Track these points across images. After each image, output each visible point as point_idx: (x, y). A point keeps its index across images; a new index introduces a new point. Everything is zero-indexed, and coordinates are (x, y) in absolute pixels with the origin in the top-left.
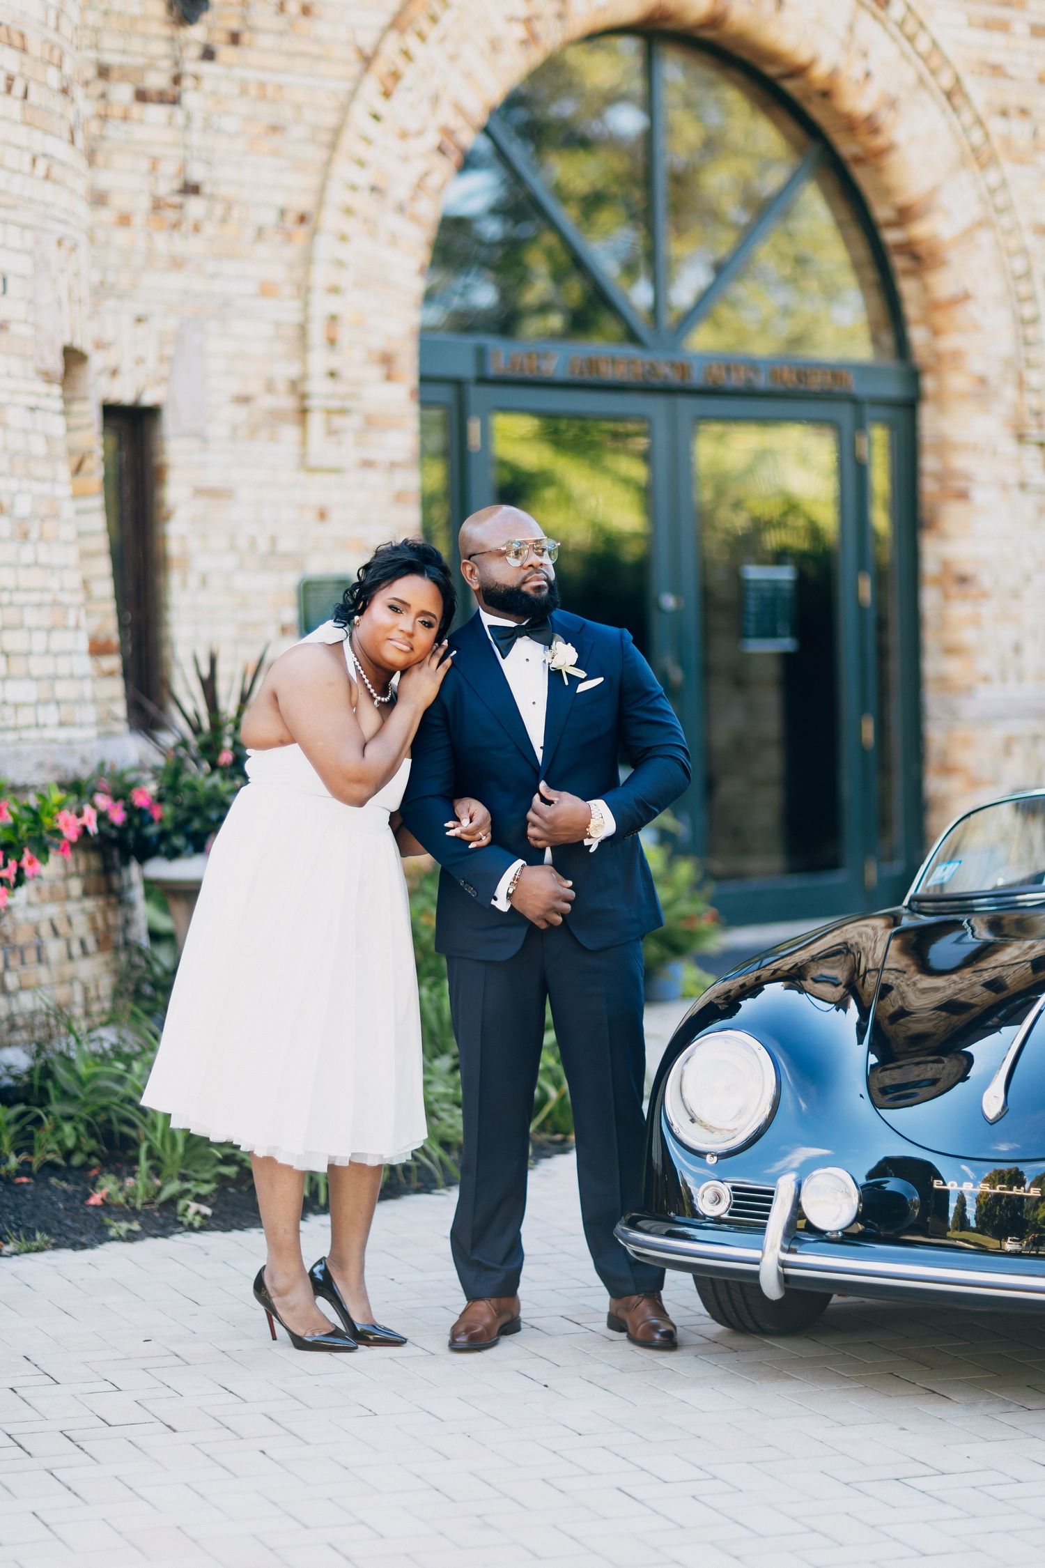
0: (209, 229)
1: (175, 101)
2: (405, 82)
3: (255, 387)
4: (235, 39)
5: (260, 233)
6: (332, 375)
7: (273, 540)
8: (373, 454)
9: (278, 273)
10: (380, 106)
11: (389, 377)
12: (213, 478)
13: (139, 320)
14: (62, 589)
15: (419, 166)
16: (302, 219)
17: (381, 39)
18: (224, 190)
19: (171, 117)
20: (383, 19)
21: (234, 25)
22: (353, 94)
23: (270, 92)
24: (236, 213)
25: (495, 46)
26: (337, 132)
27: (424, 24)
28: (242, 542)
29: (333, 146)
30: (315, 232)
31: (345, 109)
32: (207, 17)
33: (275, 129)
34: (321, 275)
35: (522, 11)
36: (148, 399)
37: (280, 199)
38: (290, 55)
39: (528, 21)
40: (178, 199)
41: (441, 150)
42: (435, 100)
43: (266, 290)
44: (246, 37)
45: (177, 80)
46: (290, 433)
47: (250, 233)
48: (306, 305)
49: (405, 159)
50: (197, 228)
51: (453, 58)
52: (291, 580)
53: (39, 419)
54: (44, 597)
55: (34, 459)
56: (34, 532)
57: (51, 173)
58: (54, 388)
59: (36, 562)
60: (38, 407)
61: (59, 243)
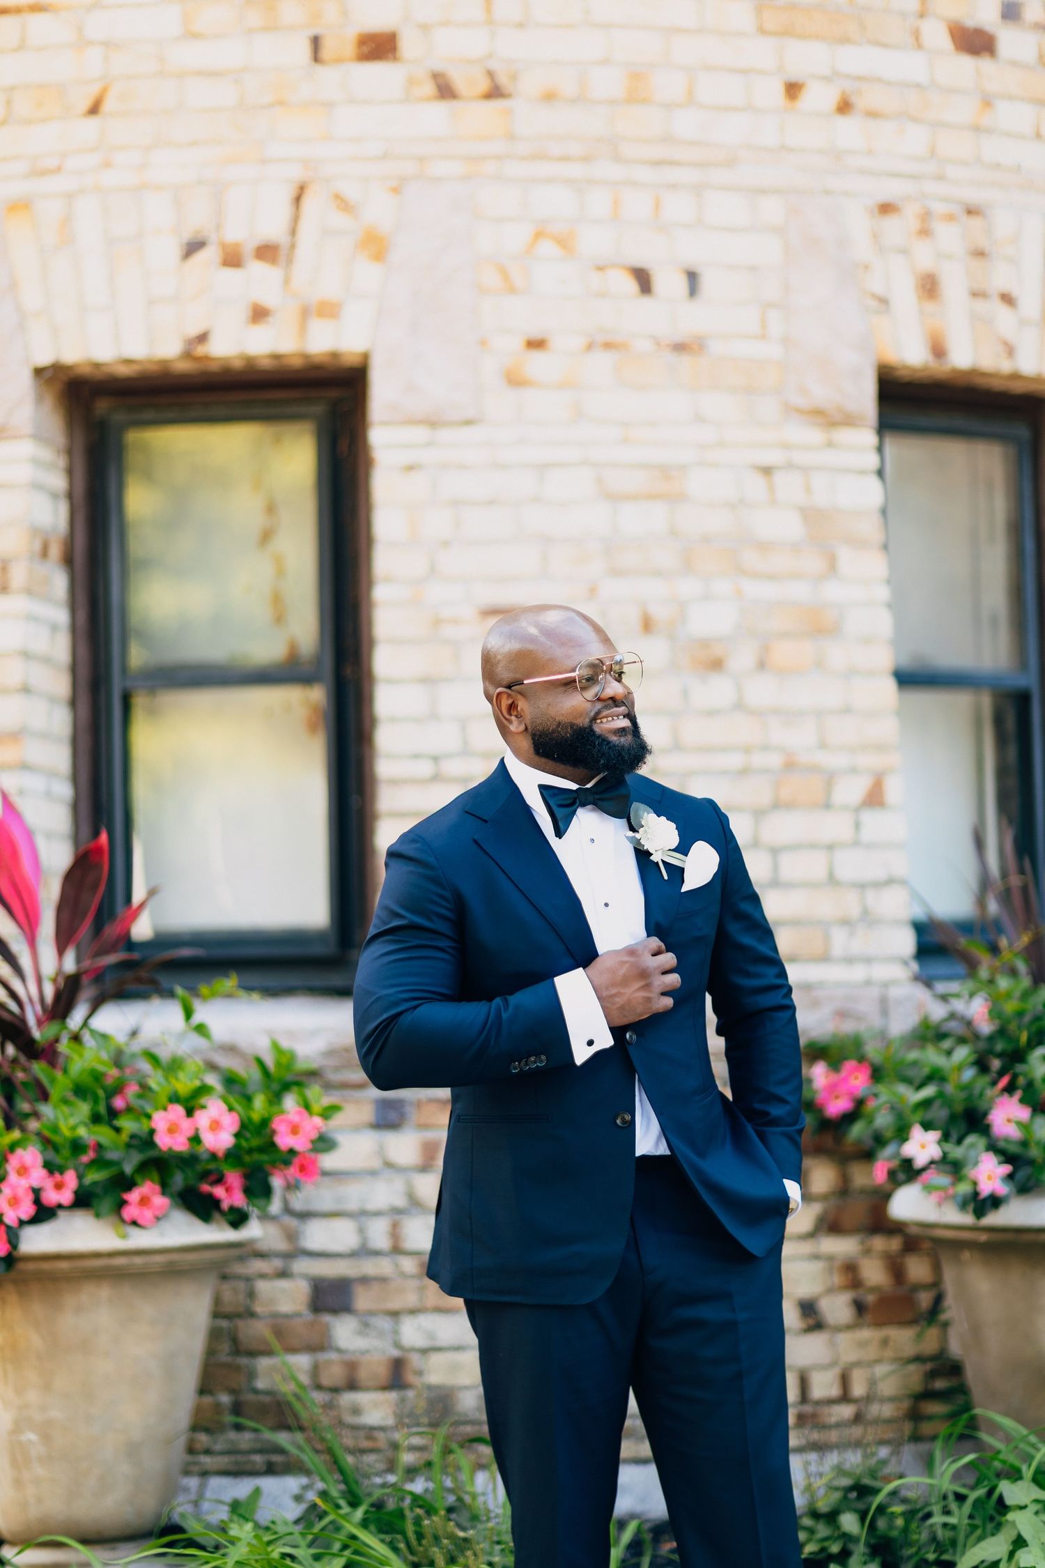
14: (823, 745)
53: (788, 485)
54: (759, 760)
55: (764, 547)
56: (742, 659)
57: (860, 103)
58: (846, 436)
59: (740, 706)
60: (790, 466)
61: (886, 209)
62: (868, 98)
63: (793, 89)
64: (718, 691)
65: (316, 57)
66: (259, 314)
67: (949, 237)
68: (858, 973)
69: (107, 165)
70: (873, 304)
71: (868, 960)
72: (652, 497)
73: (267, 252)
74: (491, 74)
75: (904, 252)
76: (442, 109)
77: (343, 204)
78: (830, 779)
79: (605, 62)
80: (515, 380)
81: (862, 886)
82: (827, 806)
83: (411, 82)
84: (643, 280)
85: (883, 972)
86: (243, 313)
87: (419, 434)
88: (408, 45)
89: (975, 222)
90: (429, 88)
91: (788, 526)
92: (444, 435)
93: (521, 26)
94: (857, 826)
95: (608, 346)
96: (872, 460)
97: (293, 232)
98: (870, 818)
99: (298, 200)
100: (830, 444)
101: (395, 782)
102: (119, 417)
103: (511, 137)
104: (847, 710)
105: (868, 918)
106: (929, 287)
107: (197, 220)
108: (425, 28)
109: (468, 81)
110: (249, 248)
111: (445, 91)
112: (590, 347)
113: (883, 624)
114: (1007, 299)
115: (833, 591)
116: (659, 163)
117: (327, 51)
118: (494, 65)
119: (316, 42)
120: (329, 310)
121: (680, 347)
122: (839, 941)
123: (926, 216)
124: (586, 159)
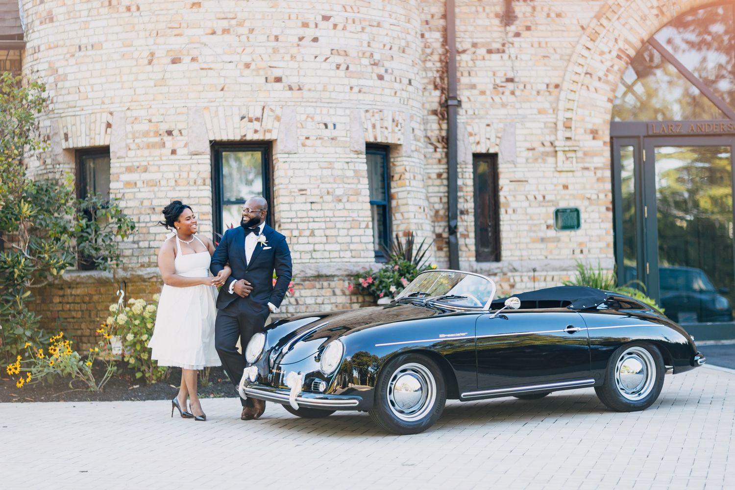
0: (518, 93)
1: (504, 52)
2: (602, 36)
3: (537, 145)
4: (528, 28)
5: (538, 93)
6: (568, 139)
7: (544, 197)
8: (587, 165)
9: (547, 105)
10: (590, 44)
11: (594, 138)
12: (519, 176)
13: (488, 125)
14: (358, 216)
15: (609, 64)
16: (557, 86)
17: (591, 21)
18: (523, 79)
19: (502, 57)
20: (592, 14)
21: (529, 24)
22: (578, 42)
23: (543, 45)
24: (528, 87)
25: (644, 18)
26: (570, 56)
27: (609, 14)
28: (531, 197)
29: (569, 60)
30: (561, 90)
31: (574, 47)
32: (517, 22)
33: (544, 57)
34: (562, 105)
35: (655, 4)
36: (492, 151)
37: (547, 81)
38: (551, 31)
39: (658, 7)
40: (504, 84)
41: (619, 57)
42: (616, 40)
43: (540, 112)
44: (533, 27)
45: (504, 45)
46: (551, 160)
47: (535, 93)
48: (557, 115)
49: (602, 62)
50: (513, 93)
51: (624, 25)
52: (552, 210)
53: (351, 165)
54: (348, 219)
55: (347, 177)
56: (344, 200)
57: (363, 90)
58: (360, 156)
59: (344, 209)
60: (351, 162)
61: (367, 111)
62: (365, 89)
63: (351, 88)
64: (340, 206)
65: (266, 82)
66: (256, 131)
67: (377, 116)
68: (365, 260)
69: (225, 101)
70: (365, 130)
71: (367, 258)
72: (328, 168)
73: (257, 119)
74: (299, 86)
75: (370, 119)
76: (290, 92)
77: (272, 110)
78: (360, 222)
79: (319, 83)
80: (304, 145)
81: (366, 243)
82: (360, 228)
83: (284, 87)
84: (326, 126)
85: (369, 260)
86: (252, 131)
87: (286, 155)
88: (284, 79)
89: (381, 113)
90: (288, 88)
91: (351, 174)
92: (291, 156)
93: (304, 76)
94: (365, 232)
95: (320, 139)
96: (365, 160)
97: (262, 116)
98: (366, 230)
99: (263, 109)
100: (358, 158)
101: (284, 223)
102: (221, 149)
103: (303, 98)
104: (362, 209)
105: (367, 250)
106: (374, 126)
107: (244, 112)
108: (287, 76)
109: (295, 87)
110: (254, 119)
111: (291, 89)
112: (317, 139)
113: (368, 192)
114: (386, 128)
115: (359, 186)
116: (328, 103)
117: (268, 81)
118: (299, 84)
119: (266, 78)
120: (270, 131)
121: (332, 139)
122: (362, 254)
123: (373, 112)
124: (316, 102)
